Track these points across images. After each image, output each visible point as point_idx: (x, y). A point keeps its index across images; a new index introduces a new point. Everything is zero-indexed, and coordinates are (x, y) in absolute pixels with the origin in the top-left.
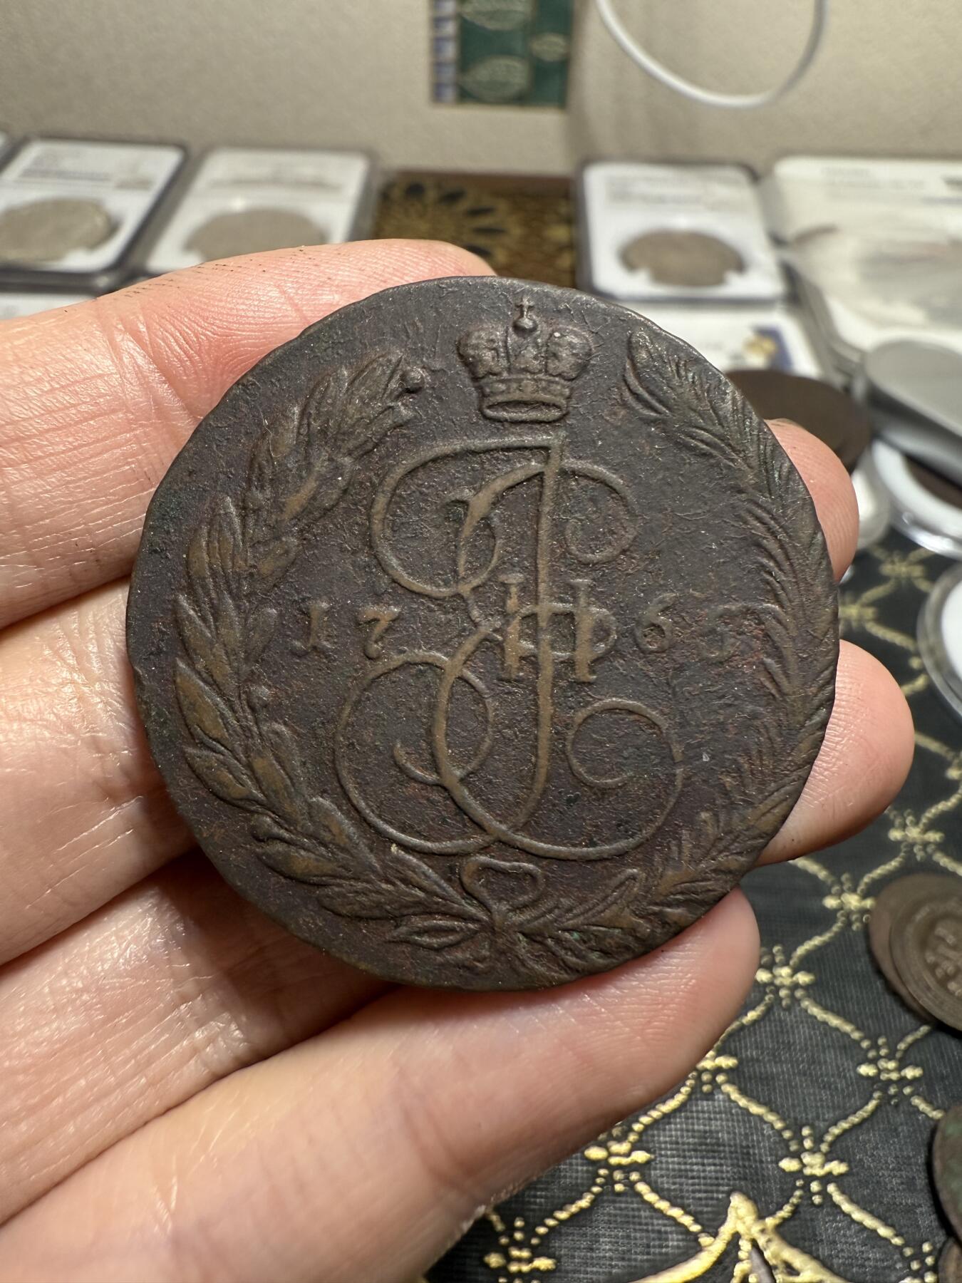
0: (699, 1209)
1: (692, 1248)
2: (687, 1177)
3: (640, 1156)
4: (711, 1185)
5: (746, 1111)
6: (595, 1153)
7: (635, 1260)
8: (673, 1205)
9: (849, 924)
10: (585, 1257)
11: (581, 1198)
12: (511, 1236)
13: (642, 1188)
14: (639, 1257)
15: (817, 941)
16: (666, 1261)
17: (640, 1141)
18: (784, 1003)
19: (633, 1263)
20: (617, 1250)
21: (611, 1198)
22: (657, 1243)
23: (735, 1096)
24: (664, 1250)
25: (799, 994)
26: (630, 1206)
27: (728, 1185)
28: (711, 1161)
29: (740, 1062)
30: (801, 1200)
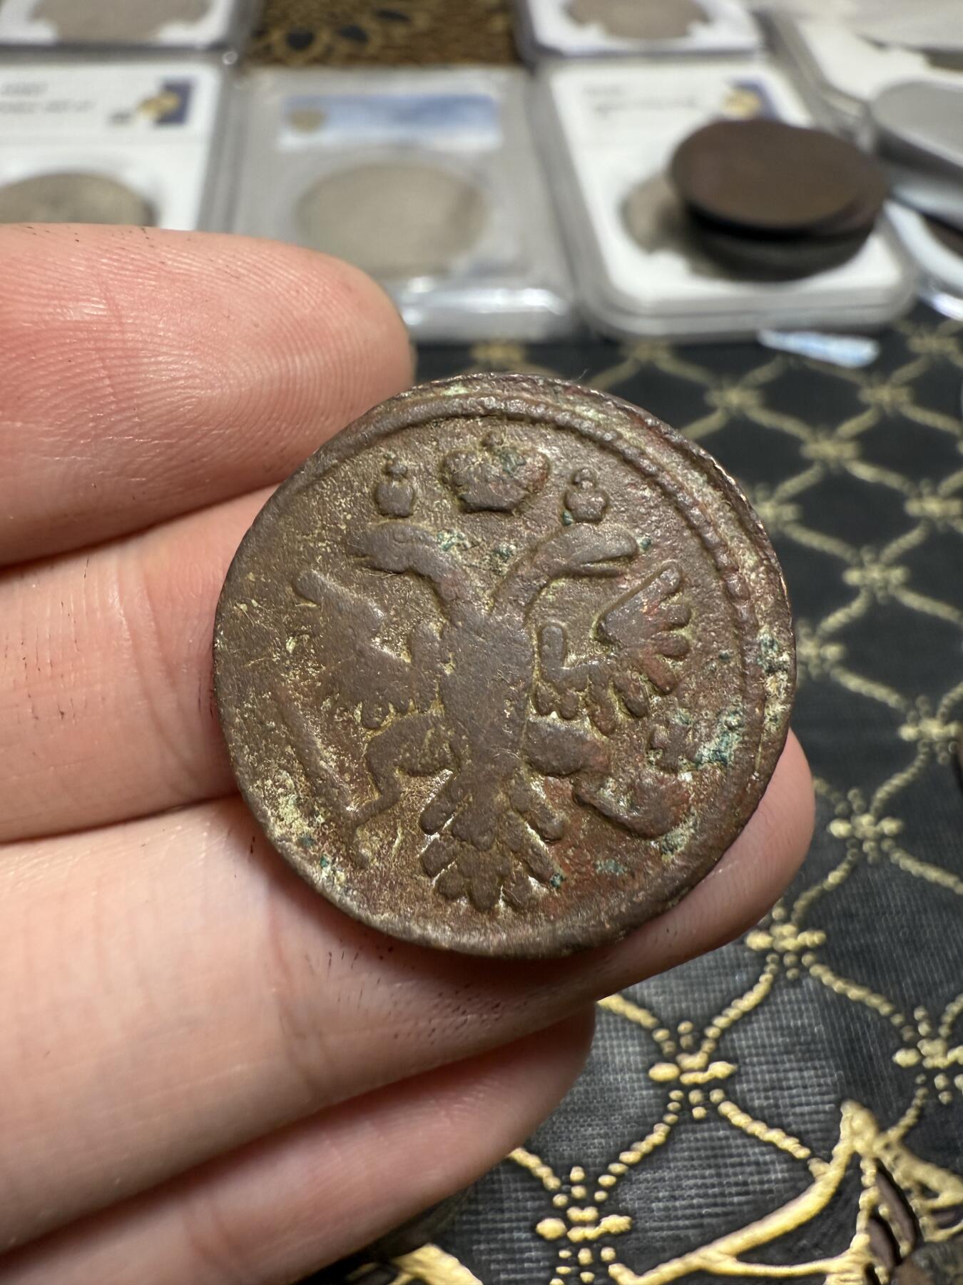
0: (802, 1128)
1: (801, 1180)
2: (781, 1089)
3: (720, 1069)
4: (813, 1095)
5: (842, 997)
6: (661, 1072)
7: (732, 1204)
8: (771, 1126)
9: (932, 756)
10: (666, 1209)
11: (651, 1132)
12: (568, 1193)
13: (727, 1109)
14: (736, 1199)
15: (897, 781)
16: (772, 1200)
17: (717, 1049)
18: (870, 859)
19: (730, 1208)
20: (706, 1195)
21: (690, 1127)
22: (756, 1178)
23: (827, 978)
24: (766, 1186)
25: (886, 845)
26: (714, 1133)
27: (835, 1092)
28: (809, 1064)
29: (828, 936)
30: (924, 1101)
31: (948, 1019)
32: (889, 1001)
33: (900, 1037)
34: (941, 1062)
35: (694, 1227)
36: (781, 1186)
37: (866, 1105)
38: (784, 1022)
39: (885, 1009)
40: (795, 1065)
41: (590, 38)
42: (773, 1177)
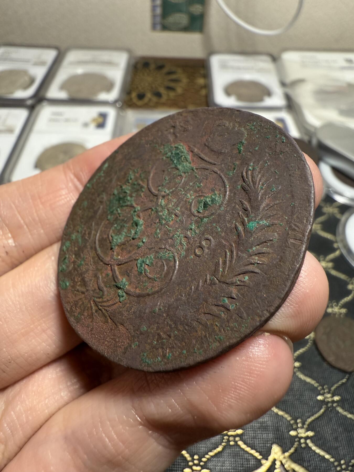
0: (261, 450)
1: (259, 464)
2: (256, 438)
3: (239, 432)
4: (265, 441)
5: (277, 414)
8: (252, 449)
11: (218, 447)
12: (193, 462)
13: (240, 443)
15: (301, 351)
20: (231, 466)
21: (229, 447)
22: (246, 463)
24: (248, 465)
25: (296, 370)
26: (236, 449)
27: (271, 441)
28: (265, 432)
30: (297, 446)
31: (307, 423)
32: (291, 416)
33: (292, 427)
34: (303, 435)
36: (253, 466)
37: (280, 445)
39: (289, 418)
40: (261, 432)
42: (251, 463)
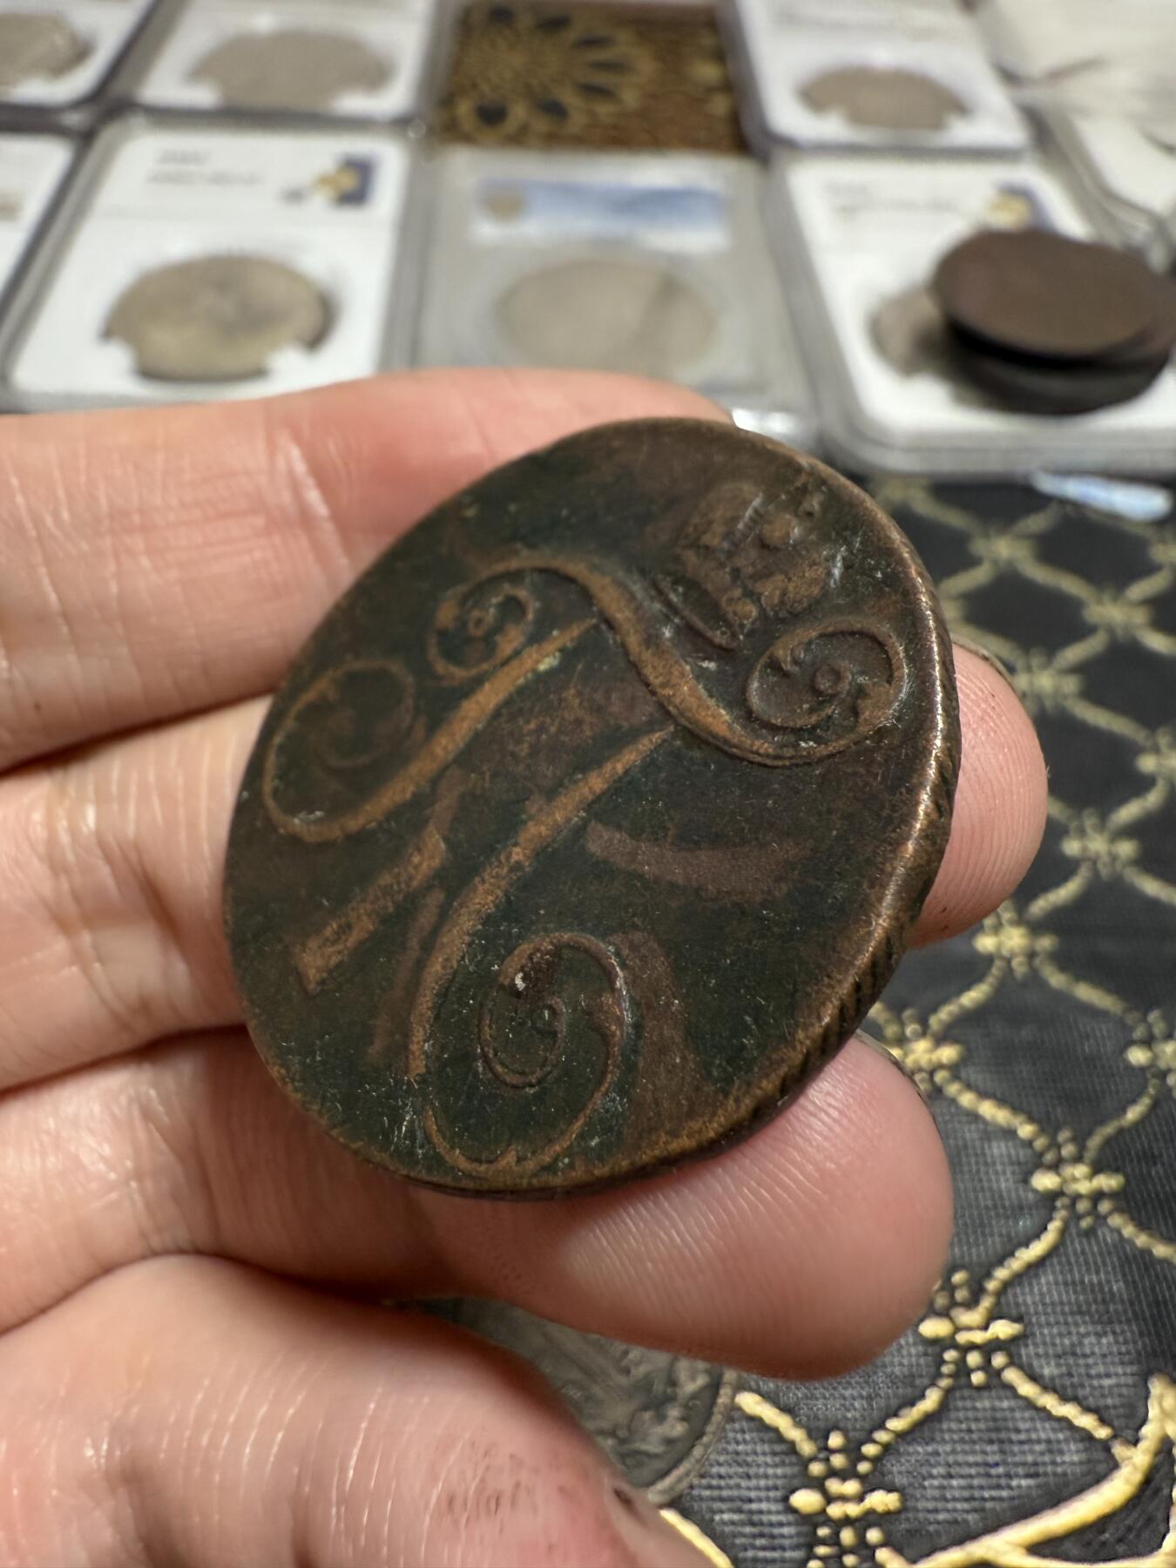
0: (1101, 1402)
3: (1003, 1329)
4: (1114, 1365)
5: (1146, 1253)
6: (933, 1328)
7: (1018, 1487)
8: (1064, 1399)
10: (942, 1487)
11: (922, 1396)
12: (827, 1460)
13: (1012, 1375)
14: (1024, 1482)
16: (1066, 1484)
17: (998, 1304)
19: (1017, 1492)
20: (988, 1475)
21: (966, 1393)
23: (1128, 1231)
24: (1059, 1470)
26: (997, 1403)
27: (1139, 1363)
28: (1108, 1329)
29: (1128, 1181)
35: (975, 1510)
36: (1078, 1470)
38: (1077, 1276)
40: (1090, 1328)
41: (831, 127)
42: (1067, 1458)
